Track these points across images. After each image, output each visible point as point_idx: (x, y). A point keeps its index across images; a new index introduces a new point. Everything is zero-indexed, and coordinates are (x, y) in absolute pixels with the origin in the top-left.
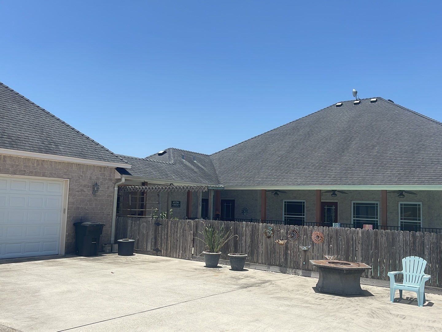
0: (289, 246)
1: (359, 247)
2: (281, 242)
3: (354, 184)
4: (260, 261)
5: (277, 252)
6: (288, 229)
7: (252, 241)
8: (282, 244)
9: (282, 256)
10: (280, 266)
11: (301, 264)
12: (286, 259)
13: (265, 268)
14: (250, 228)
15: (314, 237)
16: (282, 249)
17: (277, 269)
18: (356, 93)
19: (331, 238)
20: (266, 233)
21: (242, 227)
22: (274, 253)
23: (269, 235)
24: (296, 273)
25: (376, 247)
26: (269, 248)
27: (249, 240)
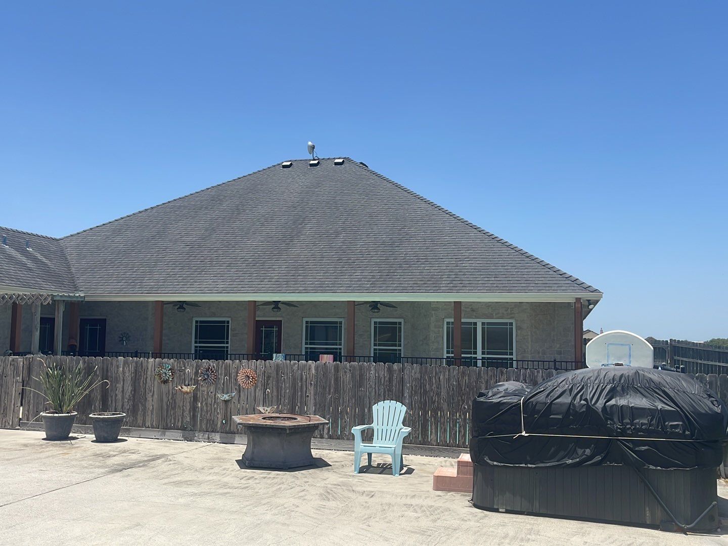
0: (199, 394)
1: (312, 390)
2: (185, 389)
3: (306, 291)
4: (148, 424)
5: (179, 406)
6: (198, 367)
7: (135, 390)
8: (187, 393)
9: (186, 413)
10: (183, 429)
11: (219, 423)
12: (194, 417)
13: (158, 435)
14: (132, 368)
15: (241, 378)
16: (188, 400)
17: (178, 434)
18: (313, 147)
19: (269, 377)
20: (160, 375)
21: (118, 367)
22: (174, 408)
23: (164, 377)
24: (209, 440)
25: (337, 390)
26: (165, 399)
27: (129, 388)
